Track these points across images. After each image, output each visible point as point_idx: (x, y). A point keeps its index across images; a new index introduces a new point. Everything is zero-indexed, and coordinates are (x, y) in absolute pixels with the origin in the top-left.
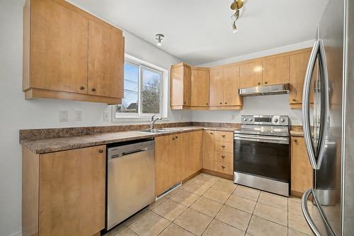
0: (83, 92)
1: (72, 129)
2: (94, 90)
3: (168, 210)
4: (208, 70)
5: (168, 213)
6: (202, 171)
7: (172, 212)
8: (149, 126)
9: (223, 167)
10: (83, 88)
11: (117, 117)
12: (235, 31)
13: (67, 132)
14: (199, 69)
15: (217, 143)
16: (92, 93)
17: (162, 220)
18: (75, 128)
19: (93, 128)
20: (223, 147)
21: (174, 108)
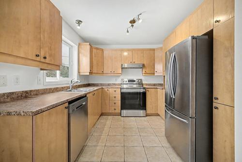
0: (38, 59)
1: (13, 93)
2: (45, 58)
3: (98, 141)
4: (102, 50)
5: (98, 143)
6: (102, 114)
7: (100, 141)
8: (68, 88)
9: (115, 109)
10: (38, 56)
11: (47, 81)
12: (128, 34)
13: (8, 97)
14: (97, 49)
15: (111, 95)
16: (43, 60)
17: (98, 148)
18: (15, 93)
19: (31, 91)
20: (115, 97)
21: (82, 74)
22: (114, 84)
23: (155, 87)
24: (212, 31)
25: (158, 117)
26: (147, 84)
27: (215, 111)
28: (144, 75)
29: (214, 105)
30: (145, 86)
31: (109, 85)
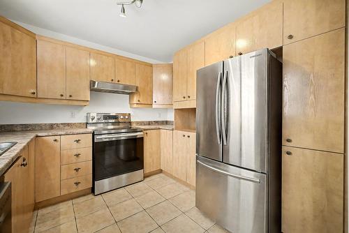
9: (77, 183)
20: (77, 155)
22: (68, 124)
23: (158, 127)
24: (281, 49)
25: (161, 175)
26: (138, 123)
27: (285, 157)
28: (135, 106)
29: (284, 149)
30: (134, 126)
31: (52, 127)
